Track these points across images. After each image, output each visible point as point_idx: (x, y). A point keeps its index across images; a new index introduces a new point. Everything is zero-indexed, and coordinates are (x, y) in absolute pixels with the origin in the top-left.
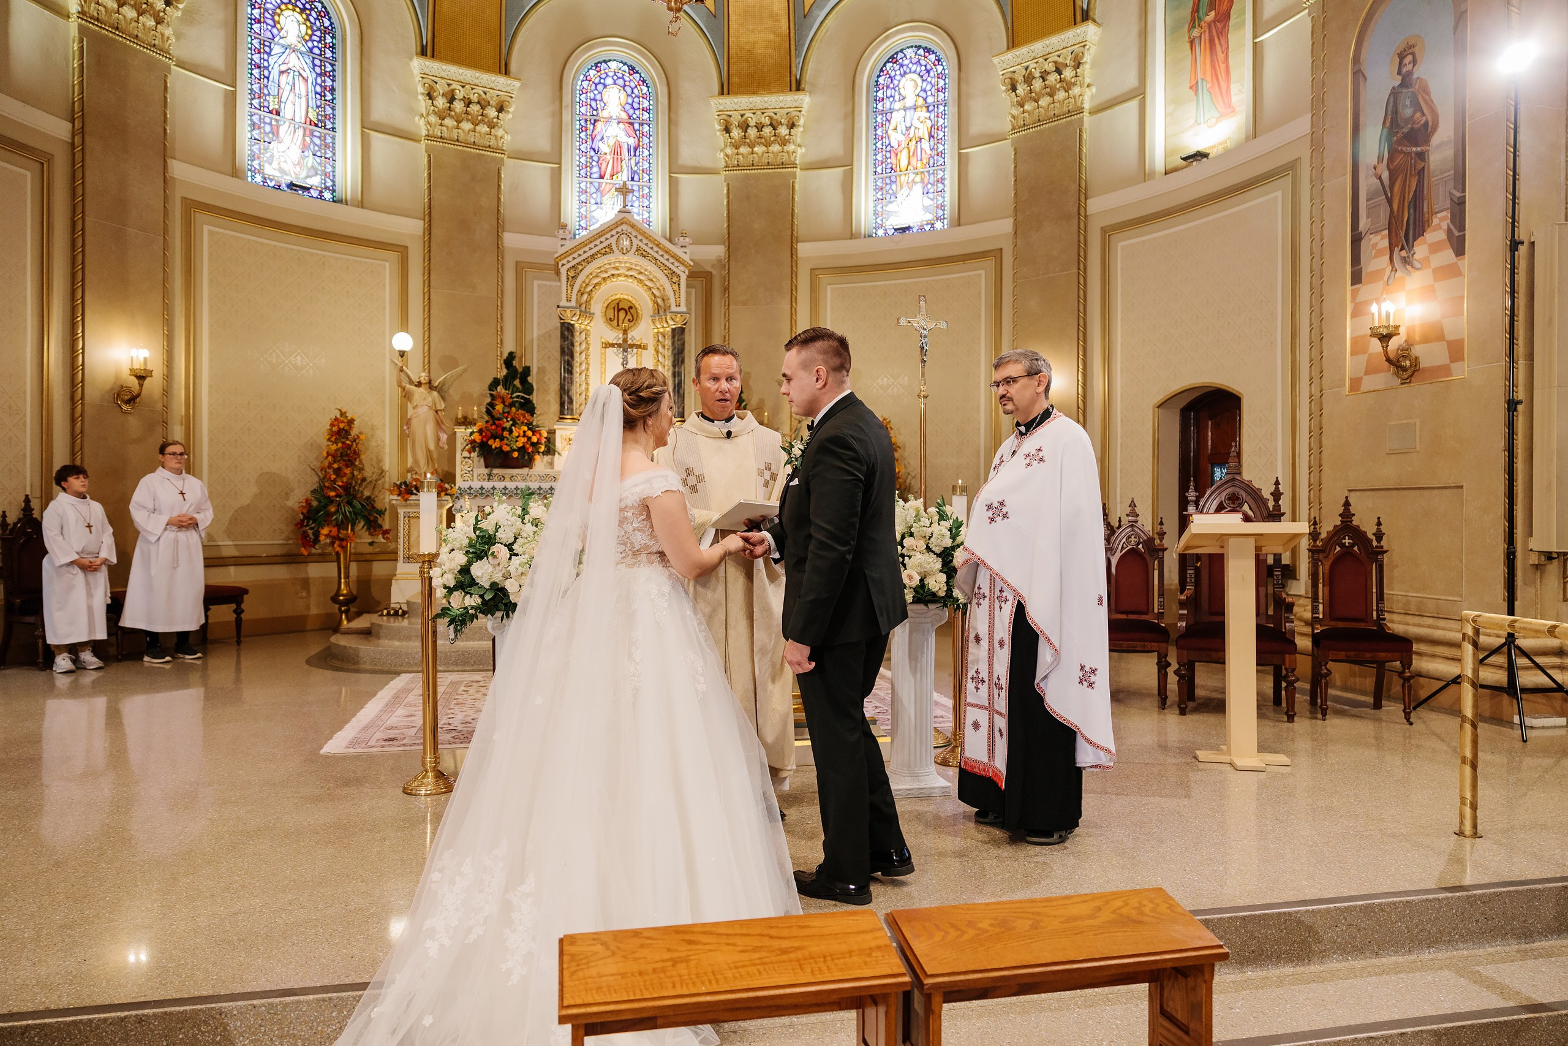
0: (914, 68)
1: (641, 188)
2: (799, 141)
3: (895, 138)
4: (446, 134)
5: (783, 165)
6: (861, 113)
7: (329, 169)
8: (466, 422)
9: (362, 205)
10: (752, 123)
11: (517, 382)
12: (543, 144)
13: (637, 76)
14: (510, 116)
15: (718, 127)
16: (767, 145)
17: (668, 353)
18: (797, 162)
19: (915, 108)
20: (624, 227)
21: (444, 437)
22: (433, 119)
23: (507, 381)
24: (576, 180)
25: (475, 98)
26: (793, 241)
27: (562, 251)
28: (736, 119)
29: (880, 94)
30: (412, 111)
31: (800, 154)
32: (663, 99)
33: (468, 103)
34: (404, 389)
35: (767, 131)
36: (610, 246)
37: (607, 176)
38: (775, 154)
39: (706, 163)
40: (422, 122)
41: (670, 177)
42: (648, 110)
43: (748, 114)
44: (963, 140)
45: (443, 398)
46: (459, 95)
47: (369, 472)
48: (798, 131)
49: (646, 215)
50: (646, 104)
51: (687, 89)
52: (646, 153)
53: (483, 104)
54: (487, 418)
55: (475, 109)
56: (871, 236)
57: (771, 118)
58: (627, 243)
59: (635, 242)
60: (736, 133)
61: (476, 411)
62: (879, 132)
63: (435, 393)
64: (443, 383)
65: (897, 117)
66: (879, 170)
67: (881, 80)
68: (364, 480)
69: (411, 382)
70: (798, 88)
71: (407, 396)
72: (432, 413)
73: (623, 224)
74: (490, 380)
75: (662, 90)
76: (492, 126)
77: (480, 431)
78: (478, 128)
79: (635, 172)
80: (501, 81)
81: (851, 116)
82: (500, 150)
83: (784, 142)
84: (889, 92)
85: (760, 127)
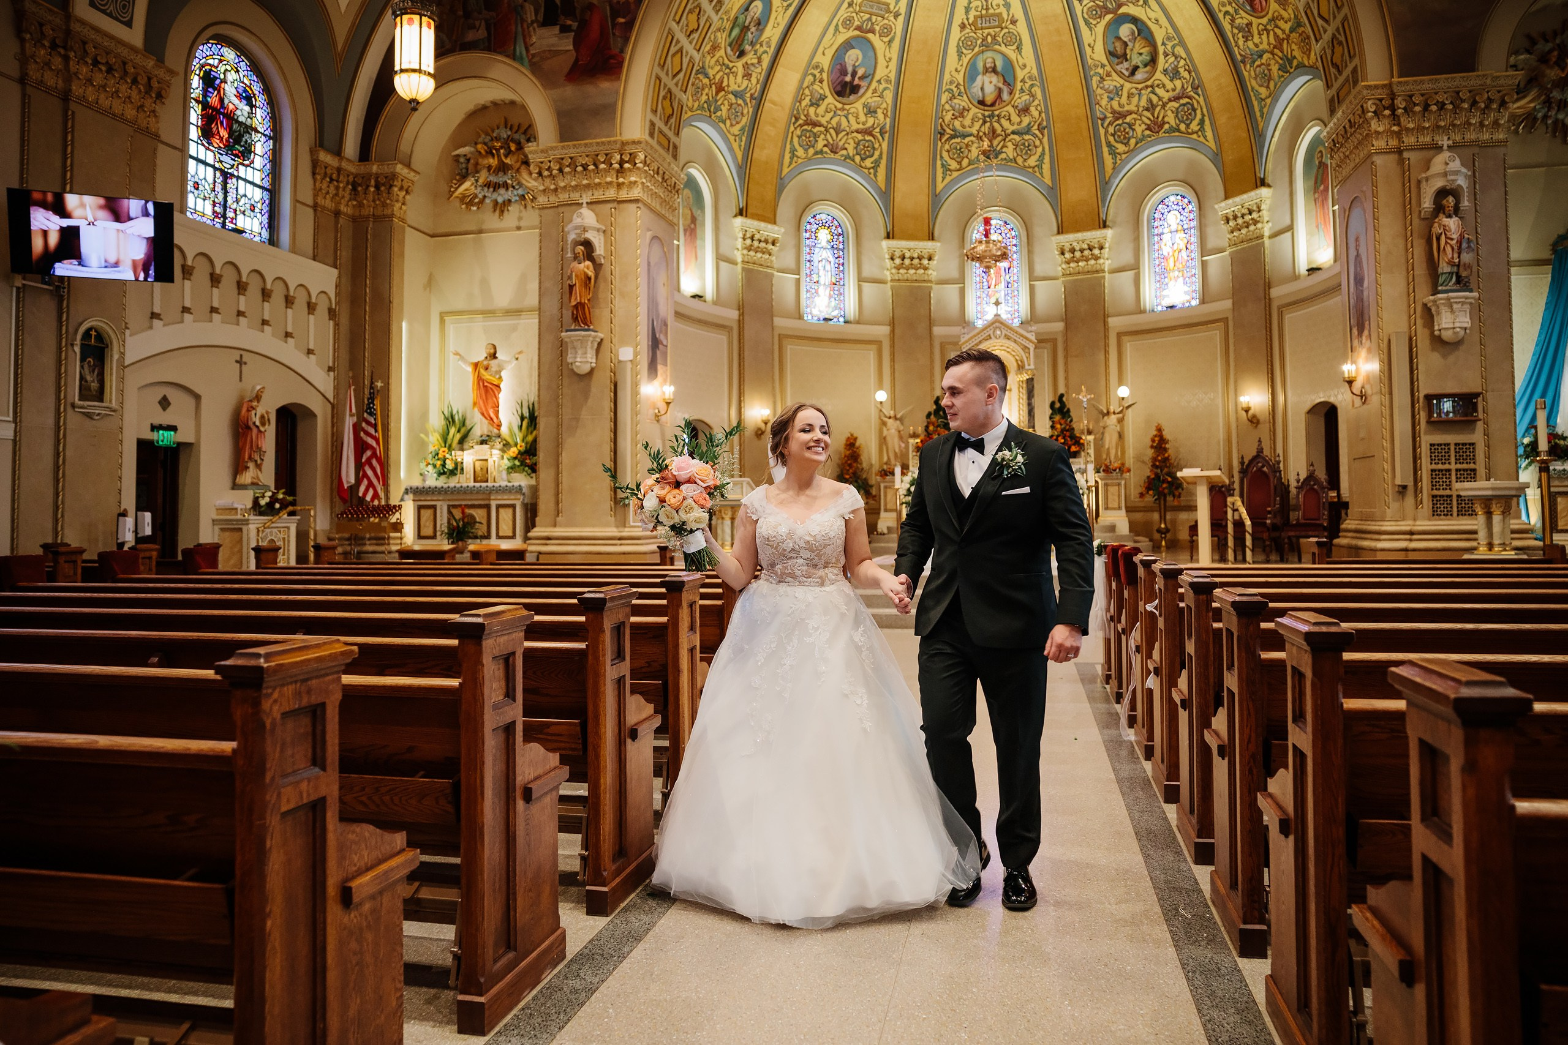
0: (1175, 207)
1: (1014, 291)
2: (1106, 256)
3: (1166, 250)
4: (901, 278)
5: (1097, 272)
6: (1143, 237)
7: (842, 306)
8: (915, 435)
9: (858, 322)
10: (1077, 248)
11: (941, 413)
12: (955, 274)
13: (1008, 226)
14: (935, 262)
15: (1057, 253)
16: (1087, 260)
17: (1024, 391)
18: (1106, 269)
19: (1177, 231)
20: (997, 324)
21: (903, 445)
22: (894, 271)
23: (936, 412)
24: (974, 291)
25: (916, 255)
26: (1105, 316)
27: (963, 340)
28: (1067, 247)
29: (1156, 224)
30: (883, 268)
31: (1107, 264)
32: (1025, 239)
33: (912, 259)
34: (882, 420)
35: (1087, 253)
36: (989, 335)
37: (992, 287)
38: (1092, 266)
39: (1052, 274)
40: (888, 273)
41: (1030, 285)
42: (1015, 245)
43: (1075, 244)
44: (1204, 251)
45: (902, 424)
46: (908, 255)
47: (865, 465)
48: (1106, 251)
49: (1016, 307)
50: (1014, 242)
51: (1038, 231)
52: (1015, 270)
53: (920, 258)
54: (925, 433)
55: (916, 261)
56: (1153, 311)
57: (1088, 245)
58: (999, 332)
59: (1004, 332)
60: (1068, 255)
61: (920, 430)
62: (1156, 247)
63: (898, 422)
64: (902, 417)
65: (1166, 237)
66: (1157, 270)
67: (1156, 216)
68: (862, 469)
69: (886, 417)
70: (1105, 226)
71: (884, 424)
72: (897, 433)
73: (997, 322)
74: (927, 413)
75: (1024, 234)
76: (926, 269)
77: (922, 441)
78: (918, 271)
79: (1008, 283)
80: (930, 244)
81: (1137, 239)
82: (930, 281)
83: (1097, 258)
84: (1161, 223)
85: (1082, 251)
